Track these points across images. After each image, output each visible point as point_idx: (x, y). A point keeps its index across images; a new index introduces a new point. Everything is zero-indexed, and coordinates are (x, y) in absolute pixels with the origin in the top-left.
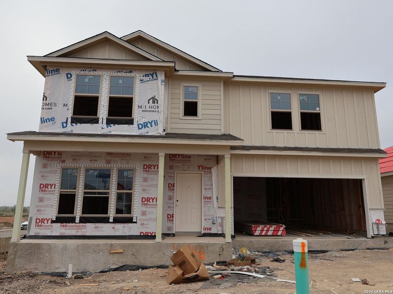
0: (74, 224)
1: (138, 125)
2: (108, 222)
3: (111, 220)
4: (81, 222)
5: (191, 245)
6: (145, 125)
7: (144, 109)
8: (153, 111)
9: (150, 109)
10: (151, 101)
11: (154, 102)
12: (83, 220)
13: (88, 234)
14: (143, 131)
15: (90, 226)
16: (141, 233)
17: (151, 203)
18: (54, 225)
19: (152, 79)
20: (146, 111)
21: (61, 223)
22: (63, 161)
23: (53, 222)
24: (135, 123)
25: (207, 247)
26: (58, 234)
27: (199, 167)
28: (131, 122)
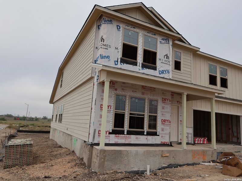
0: (123, 135)
1: (159, 71)
2: (144, 135)
3: (145, 133)
4: (128, 134)
5: (200, 151)
6: (162, 72)
7: (162, 61)
8: (167, 64)
9: (165, 62)
10: (165, 57)
11: (167, 58)
12: (129, 133)
13: (132, 142)
14: (162, 76)
15: (133, 137)
16: (161, 142)
17: (166, 123)
18: (111, 135)
19: (166, 42)
20: (163, 63)
21: (115, 134)
22: (116, 90)
23: (110, 133)
24: (157, 70)
25: (207, 152)
26: (113, 142)
28: (155, 69)
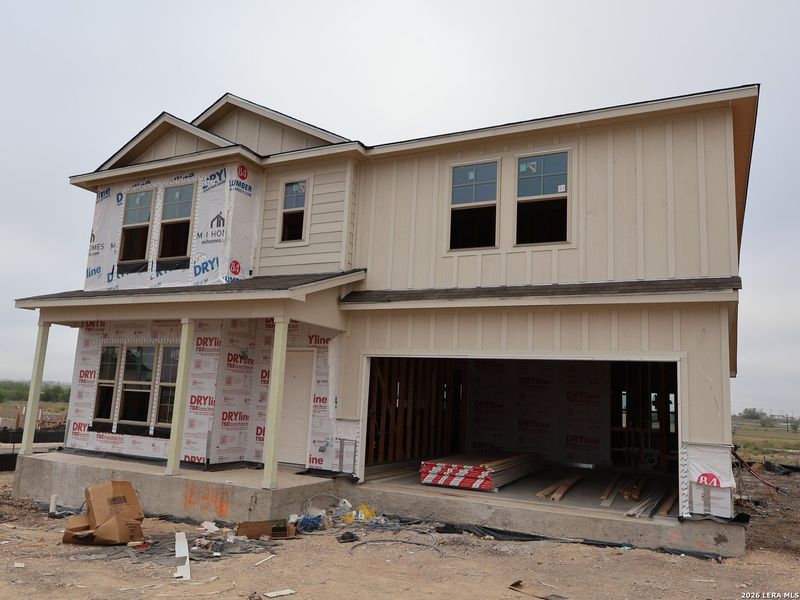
0: (107, 435)
1: (195, 268)
2: (148, 435)
3: (151, 432)
4: (119, 431)
6: (204, 268)
7: (204, 239)
8: (217, 241)
9: (214, 238)
10: (215, 223)
11: (219, 225)
12: (122, 430)
13: (124, 452)
14: (200, 280)
15: (127, 438)
16: (186, 456)
17: (202, 406)
18: (90, 433)
19: (218, 182)
20: (208, 242)
21: (99, 431)
22: (105, 336)
23: (90, 429)
24: (191, 265)
25: (233, 493)
26: (93, 449)
27: (311, 338)
28: (185, 264)
